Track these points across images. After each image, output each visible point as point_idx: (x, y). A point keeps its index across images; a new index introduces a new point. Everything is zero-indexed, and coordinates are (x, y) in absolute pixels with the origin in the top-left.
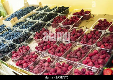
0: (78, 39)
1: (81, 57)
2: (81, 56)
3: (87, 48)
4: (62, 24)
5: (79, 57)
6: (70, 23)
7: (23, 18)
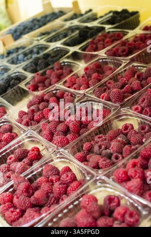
0: (130, 97)
1: (120, 156)
2: (121, 153)
3: (147, 128)
4: (105, 53)
5: (115, 154)
6: (124, 51)
7: (26, 39)
